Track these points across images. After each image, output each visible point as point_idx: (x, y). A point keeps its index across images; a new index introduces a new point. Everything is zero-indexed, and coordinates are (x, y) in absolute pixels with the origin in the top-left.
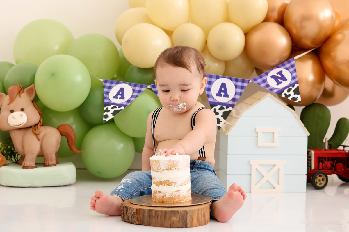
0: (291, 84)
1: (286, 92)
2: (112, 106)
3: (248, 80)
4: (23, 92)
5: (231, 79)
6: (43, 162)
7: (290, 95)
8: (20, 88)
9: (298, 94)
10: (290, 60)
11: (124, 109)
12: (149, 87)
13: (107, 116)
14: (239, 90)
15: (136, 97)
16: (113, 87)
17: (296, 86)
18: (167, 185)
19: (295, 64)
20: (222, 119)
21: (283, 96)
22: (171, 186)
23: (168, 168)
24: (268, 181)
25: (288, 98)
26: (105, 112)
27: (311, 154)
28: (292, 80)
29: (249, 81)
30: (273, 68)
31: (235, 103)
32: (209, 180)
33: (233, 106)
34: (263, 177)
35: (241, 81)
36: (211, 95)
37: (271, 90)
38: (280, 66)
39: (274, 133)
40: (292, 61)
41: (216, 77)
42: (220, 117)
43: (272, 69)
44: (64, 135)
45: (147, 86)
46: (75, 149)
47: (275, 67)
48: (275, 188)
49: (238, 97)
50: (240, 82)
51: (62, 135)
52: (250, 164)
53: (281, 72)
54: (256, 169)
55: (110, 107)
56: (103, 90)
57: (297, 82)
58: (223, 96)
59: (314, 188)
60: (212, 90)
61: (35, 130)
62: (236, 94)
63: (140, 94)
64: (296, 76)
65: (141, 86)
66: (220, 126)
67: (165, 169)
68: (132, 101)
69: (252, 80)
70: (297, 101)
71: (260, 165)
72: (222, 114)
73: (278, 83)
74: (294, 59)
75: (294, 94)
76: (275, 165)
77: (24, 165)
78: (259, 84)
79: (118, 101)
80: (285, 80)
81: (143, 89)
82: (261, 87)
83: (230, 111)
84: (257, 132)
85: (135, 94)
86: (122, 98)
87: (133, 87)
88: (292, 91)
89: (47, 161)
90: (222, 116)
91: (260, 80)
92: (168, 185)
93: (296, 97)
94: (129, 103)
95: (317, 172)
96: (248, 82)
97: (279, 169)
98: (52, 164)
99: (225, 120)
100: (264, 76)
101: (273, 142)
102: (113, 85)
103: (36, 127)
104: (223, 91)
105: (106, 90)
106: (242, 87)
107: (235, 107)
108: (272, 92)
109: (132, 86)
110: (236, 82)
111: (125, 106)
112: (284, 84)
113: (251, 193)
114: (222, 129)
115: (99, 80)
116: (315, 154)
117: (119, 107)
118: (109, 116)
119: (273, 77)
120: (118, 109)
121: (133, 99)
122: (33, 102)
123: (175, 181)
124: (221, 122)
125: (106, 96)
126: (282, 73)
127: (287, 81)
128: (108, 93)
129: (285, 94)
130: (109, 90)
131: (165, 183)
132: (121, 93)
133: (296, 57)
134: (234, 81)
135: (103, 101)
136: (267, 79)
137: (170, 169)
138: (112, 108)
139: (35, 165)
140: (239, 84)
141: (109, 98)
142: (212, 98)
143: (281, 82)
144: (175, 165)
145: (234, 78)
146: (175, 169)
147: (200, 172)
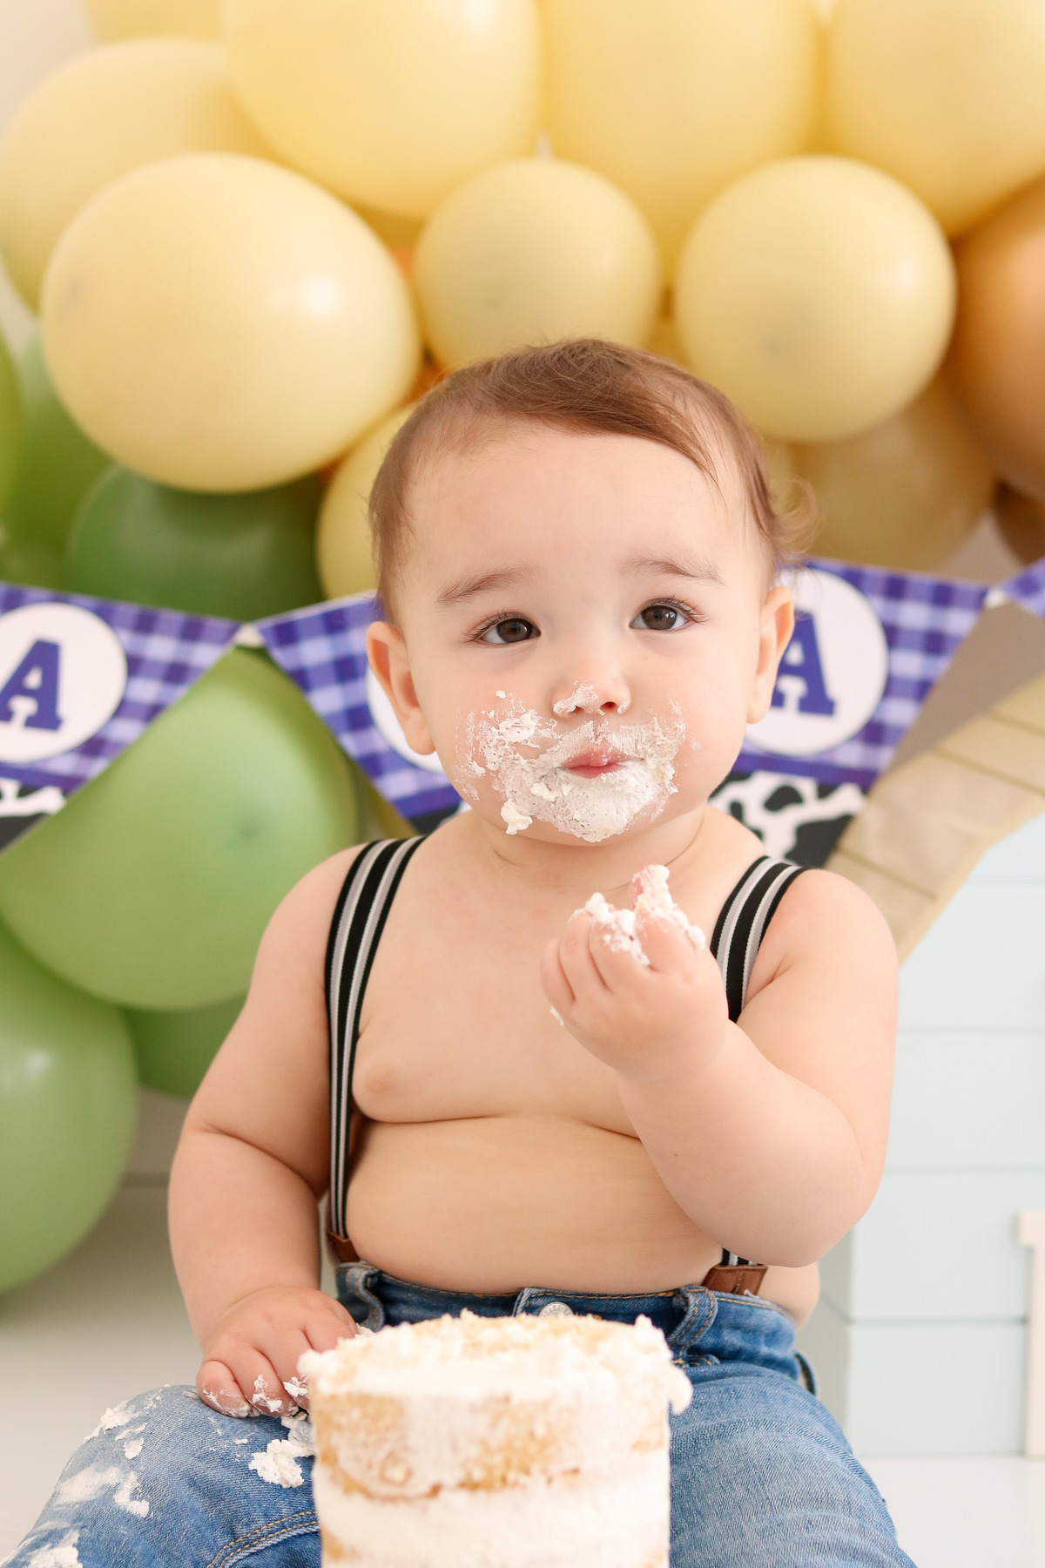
3: (977, 585)
5: (854, 579)
11: (63, 813)
12: (250, 635)
14: (911, 664)
15: (153, 712)
23: (478, 1475)
29: (982, 595)
31: (884, 757)
33: (865, 780)
35: (929, 593)
45: (233, 631)
49: (901, 712)
50: (917, 598)
52: (1026, 1239)
58: (794, 703)
62: (891, 687)
63: (181, 692)
65: (191, 633)
67: (450, 1478)
68: (120, 744)
69: (1003, 591)
72: (790, 839)
79: (16, 743)
81: (204, 655)
83: (843, 823)
85: (147, 690)
86: (46, 718)
87: (127, 637)
94: (97, 767)
96: (975, 599)
104: (795, 672)
106: (934, 643)
107: (882, 789)
109: (123, 627)
110: (893, 604)
111: (67, 784)
117: (24, 792)
120: (11, 805)
121: (126, 730)
132: (34, 679)
134: (874, 593)
137: (504, 1480)
140: (915, 615)
144: (544, 1445)
145: (876, 570)
146: (542, 1480)
147: (715, 1399)
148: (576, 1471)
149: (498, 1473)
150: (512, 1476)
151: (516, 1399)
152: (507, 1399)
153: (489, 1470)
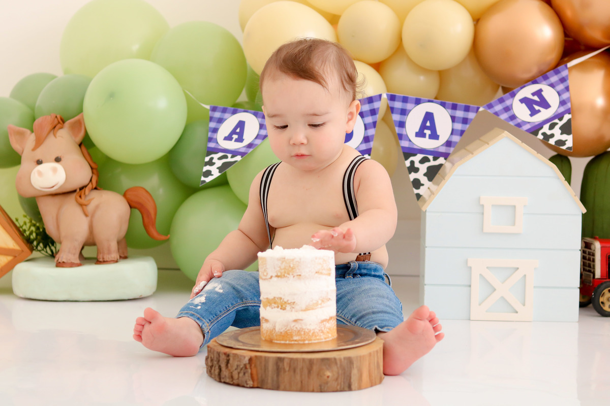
0: (556, 114)
1: (546, 129)
2: (220, 154)
3: (476, 106)
4: (61, 128)
5: (443, 105)
6: (95, 255)
7: (552, 136)
8: (56, 119)
9: (569, 133)
10: (559, 68)
11: (241, 160)
13: (208, 173)
14: (459, 126)
15: (265, 137)
16: (226, 119)
17: (567, 117)
18: (278, 307)
19: (567, 76)
20: (424, 180)
21: (540, 137)
22: (284, 309)
23: (279, 274)
24: (503, 298)
25: (548, 140)
26: (205, 165)
27: (595, 248)
28: (559, 107)
29: (478, 108)
30: (526, 84)
31: (451, 150)
32: (373, 296)
33: (446, 156)
34: (495, 290)
35: (463, 108)
36: (405, 135)
37: (519, 125)
38: (538, 81)
39: (515, 207)
40: (563, 70)
41: (414, 101)
42: (420, 176)
43: (524, 87)
44: (135, 208)
46: (155, 234)
47: (530, 82)
48: (517, 312)
49: (456, 138)
50: (460, 110)
51: (131, 207)
52: (469, 265)
53: (541, 90)
54: (481, 275)
55: (216, 157)
56: (208, 125)
57: (568, 111)
58: (427, 136)
59: (599, 315)
60: (407, 125)
61: (80, 197)
62: (453, 133)
64: (569, 99)
66: (421, 194)
67: (274, 275)
68: (256, 145)
69: (484, 107)
70: (564, 148)
71: (487, 268)
72: (425, 171)
73: (534, 112)
74: (566, 66)
75: (561, 134)
76: (518, 268)
77: (58, 260)
78: (496, 114)
79: (232, 145)
80: (546, 105)
82: (501, 120)
83: (441, 166)
84: (483, 206)
86: (240, 140)
87: (260, 120)
88: (557, 128)
89: (100, 253)
90: (425, 175)
91: (498, 108)
92: (280, 307)
93: (564, 139)
94: (251, 150)
95: (605, 282)
96: (475, 110)
97: (525, 276)
98: (110, 260)
99: (430, 183)
100: (508, 99)
101: (514, 224)
102: (226, 115)
103: (83, 191)
104: (428, 128)
105: (213, 125)
106: (465, 121)
107: (450, 158)
108: (521, 129)
109: (259, 117)
110: (454, 111)
111: (243, 154)
112: (544, 114)
113: (470, 320)
114: (424, 198)
115: (203, 107)
116: (602, 248)
117: (232, 157)
118: (212, 173)
119: (524, 100)
120: (230, 160)
121: (258, 142)
122: (80, 145)
123: (293, 301)
124: (423, 185)
125: (211, 137)
126: (543, 93)
127: (549, 109)
128: (215, 130)
129: (544, 134)
130: (218, 124)
131: (275, 303)
132: (238, 130)
133: (571, 64)
134: (448, 108)
135: (207, 144)
136: (512, 105)
137: (284, 275)
138: (220, 159)
139: (78, 261)
140: (460, 114)
141: (216, 139)
142: (406, 140)
143: (539, 111)
144: (293, 269)
145: (449, 102)
146: (292, 276)
147: (358, 281)
148: (300, 275)
149: (283, 274)
150: (286, 275)
151: (286, 258)
152: (285, 258)
153: (281, 273)
